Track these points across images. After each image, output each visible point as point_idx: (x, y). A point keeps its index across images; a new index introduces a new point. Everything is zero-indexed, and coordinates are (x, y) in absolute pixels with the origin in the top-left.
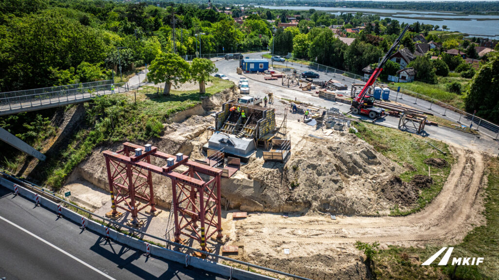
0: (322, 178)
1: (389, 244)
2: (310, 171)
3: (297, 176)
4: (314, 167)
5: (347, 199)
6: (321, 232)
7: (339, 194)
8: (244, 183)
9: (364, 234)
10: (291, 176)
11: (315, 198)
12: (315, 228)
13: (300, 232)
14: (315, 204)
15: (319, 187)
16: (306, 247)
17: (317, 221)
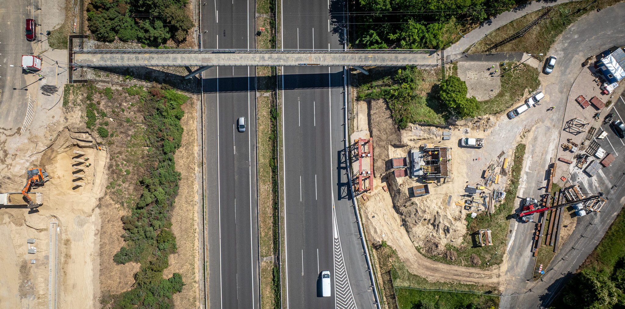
0: (414, 217)
1: (397, 249)
2: (415, 210)
3: (410, 206)
4: (417, 211)
5: (411, 229)
6: (390, 224)
7: (412, 225)
8: (397, 185)
9: (397, 240)
10: (408, 204)
11: (405, 216)
12: (392, 221)
13: (386, 217)
14: (403, 217)
15: (410, 216)
16: (379, 222)
17: (396, 220)
